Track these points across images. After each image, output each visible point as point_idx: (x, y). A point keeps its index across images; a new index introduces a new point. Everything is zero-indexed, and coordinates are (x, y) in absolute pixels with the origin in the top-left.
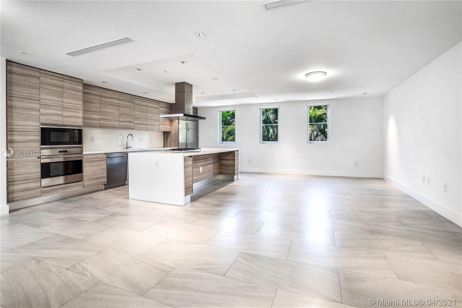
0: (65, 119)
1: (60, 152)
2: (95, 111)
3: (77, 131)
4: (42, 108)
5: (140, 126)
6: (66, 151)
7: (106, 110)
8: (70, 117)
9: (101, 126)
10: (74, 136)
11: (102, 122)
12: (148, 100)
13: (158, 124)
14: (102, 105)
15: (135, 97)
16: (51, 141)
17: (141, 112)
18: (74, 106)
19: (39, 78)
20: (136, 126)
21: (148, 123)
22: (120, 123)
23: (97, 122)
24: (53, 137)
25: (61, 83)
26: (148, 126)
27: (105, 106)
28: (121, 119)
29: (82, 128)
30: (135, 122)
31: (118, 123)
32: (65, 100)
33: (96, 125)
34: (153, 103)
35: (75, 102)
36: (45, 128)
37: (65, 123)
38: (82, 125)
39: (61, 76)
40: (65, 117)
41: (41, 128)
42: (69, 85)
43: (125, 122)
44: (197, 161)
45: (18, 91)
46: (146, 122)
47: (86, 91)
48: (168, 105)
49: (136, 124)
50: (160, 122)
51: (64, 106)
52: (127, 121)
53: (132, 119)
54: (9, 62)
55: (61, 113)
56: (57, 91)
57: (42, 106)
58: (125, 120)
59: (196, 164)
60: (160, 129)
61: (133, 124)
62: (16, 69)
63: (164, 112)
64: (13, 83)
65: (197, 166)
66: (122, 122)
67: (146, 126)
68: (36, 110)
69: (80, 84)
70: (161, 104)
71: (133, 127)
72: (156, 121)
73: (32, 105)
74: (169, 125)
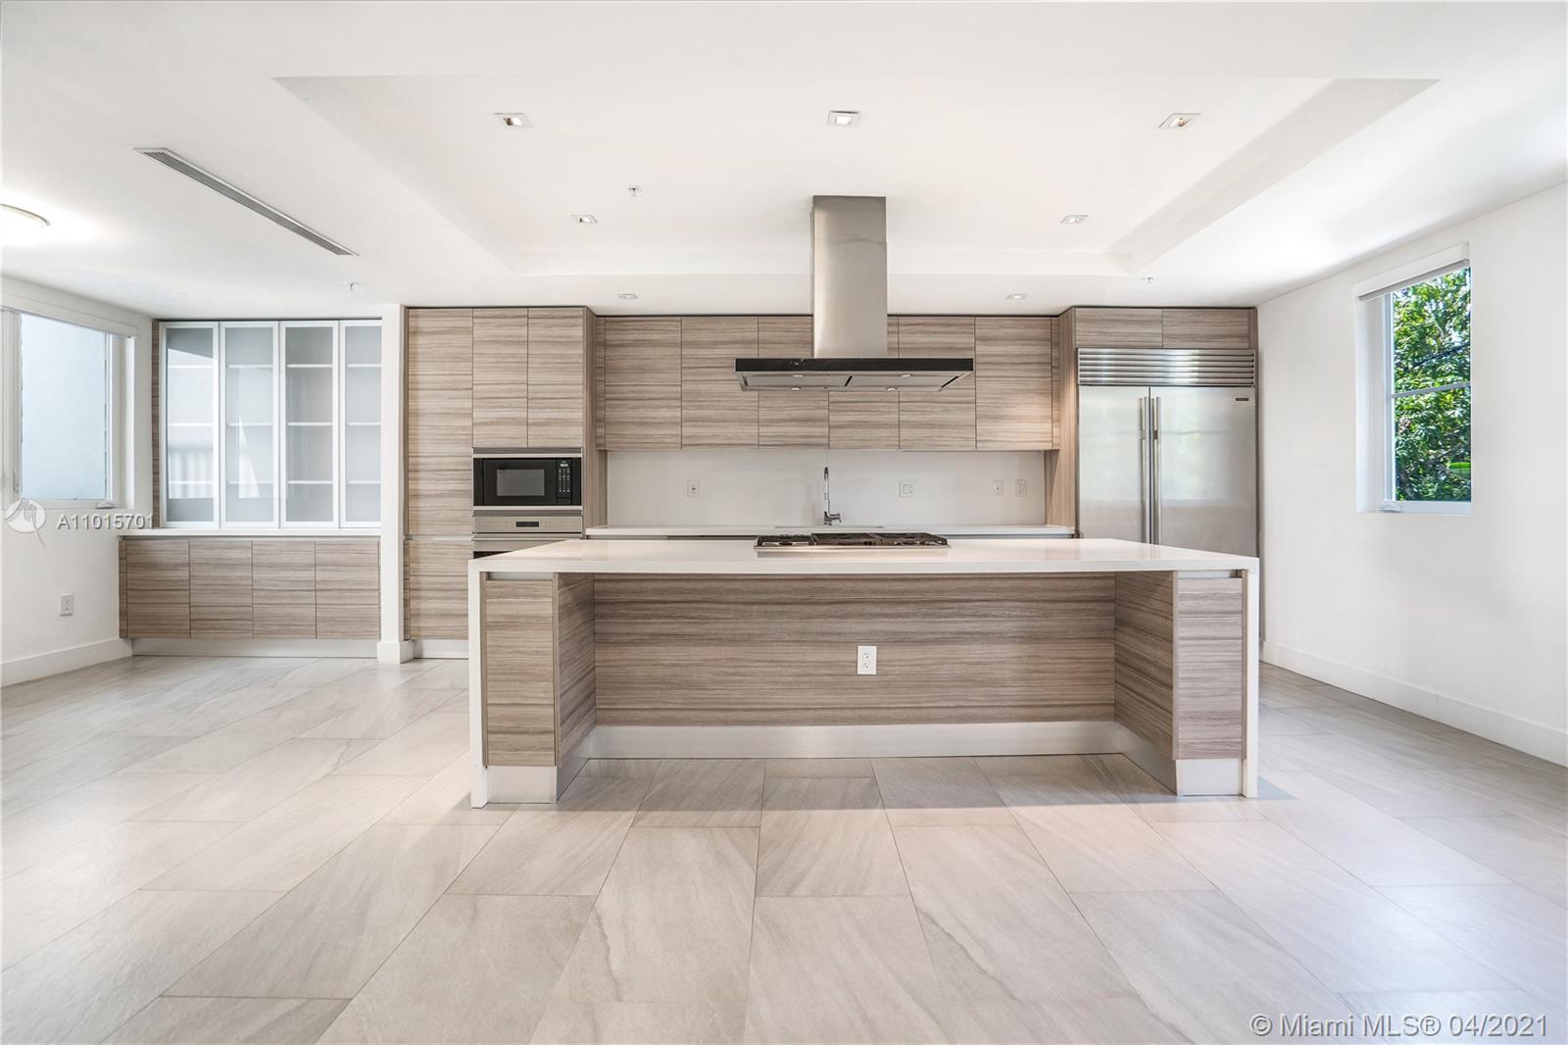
0: (533, 431)
1: (519, 524)
2: (662, 396)
3: (567, 465)
4: (478, 407)
5: (859, 434)
6: (536, 524)
7: (703, 387)
8: (548, 423)
9: (686, 445)
10: (557, 480)
11: (688, 430)
13: (970, 416)
14: (687, 374)
16: (499, 494)
18: (559, 392)
19: (470, 331)
20: (835, 433)
21: (903, 418)
22: (762, 430)
23: (668, 432)
24: (504, 482)
25: (524, 331)
26: (905, 433)
27: (699, 374)
28: (764, 414)
29: (580, 455)
30: (833, 418)
31: (753, 430)
32: (533, 378)
33: (667, 440)
35: (561, 378)
36: (484, 459)
37: (533, 444)
38: (581, 445)
39: (524, 312)
40: (535, 424)
41: (475, 459)
42: (545, 332)
43: (786, 424)
44: (825, 608)
45: (425, 373)
46: (893, 417)
47: (630, 337)
48: (1031, 327)
49: (838, 427)
50: (978, 409)
51: (530, 395)
52: (790, 420)
53: (818, 411)
54: (408, 310)
55: (523, 414)
56: (513, 355)
57: (476, 402)
58: (784, 415)
59: (816, 625)
60: (981, 441)
61: (821, 426)
62: (424, 323)
63: (1003, 360)
64: (420, 358)
65: (823, 634)
66: (771, 422)
67: (895, 431)
68: (464, 415)
69: (581, 321)
70: (985, 329)
71: (821, 440)
72: (950, 405)
73: (458, 404)
74: (1043, 417)
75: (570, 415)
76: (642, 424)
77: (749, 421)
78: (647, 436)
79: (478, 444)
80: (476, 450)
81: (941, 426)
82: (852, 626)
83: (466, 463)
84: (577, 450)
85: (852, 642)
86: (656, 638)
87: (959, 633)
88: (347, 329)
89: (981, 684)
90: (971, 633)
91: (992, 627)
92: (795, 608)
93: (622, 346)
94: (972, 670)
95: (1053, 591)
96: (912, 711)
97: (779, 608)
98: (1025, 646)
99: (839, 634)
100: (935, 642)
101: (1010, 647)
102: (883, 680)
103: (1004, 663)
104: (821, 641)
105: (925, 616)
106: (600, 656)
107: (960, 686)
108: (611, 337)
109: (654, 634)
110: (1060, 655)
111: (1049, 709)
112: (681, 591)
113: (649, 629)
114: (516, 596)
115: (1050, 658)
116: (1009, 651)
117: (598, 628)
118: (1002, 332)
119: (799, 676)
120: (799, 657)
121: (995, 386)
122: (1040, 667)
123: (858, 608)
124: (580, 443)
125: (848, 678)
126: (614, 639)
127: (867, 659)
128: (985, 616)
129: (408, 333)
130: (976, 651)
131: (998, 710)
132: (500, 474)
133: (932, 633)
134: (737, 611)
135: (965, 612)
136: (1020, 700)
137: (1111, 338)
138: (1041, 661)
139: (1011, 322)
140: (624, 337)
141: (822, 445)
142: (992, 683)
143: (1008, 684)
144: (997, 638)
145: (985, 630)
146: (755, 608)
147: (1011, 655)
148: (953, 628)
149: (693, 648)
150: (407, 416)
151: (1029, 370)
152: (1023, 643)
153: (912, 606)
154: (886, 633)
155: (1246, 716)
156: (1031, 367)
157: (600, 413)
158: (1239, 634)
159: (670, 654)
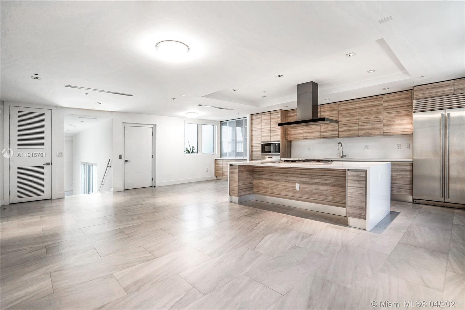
1: (269, 157)
3: (277, 144)
6: (272, 157)
8: (274, 136)
11: (305, 135)
12: (359, 100)
15: (339, 103)
16: (265, 151)
17: (349, 117)
20: (340, 133)
22: (322, 134)
23: (300, 136)
25: (270, 117)
26: (360, 132)
28: (322, 130)
30: (339, 129)
31: (319, 134)
33: (300, 138)
34: (369, 101)
35: (276, 126)
37: (272, 140)
40: (272, 136)
41: (262, 144)
42: (273, 116)
43: (327, 132)
44: (290, 175)
45: (254, 127)
46: (357, 128)
47: (293, 114)
48: (404, 94)
49: (341, 132)
50: (384, 123)
51: (271, 130)
52: (329, 131)
53: (335, 128)
54: (251, 115)
55: (269, 134)
56: (268, 122)
57: (262, 132)
58: (327, 129)
59: (289, 178)
60: (385, 133)
61: (336, 132)
62: (254, 117)
63: (393, 106)
64: (253, 124)
65: (290, 180)
66: (324, 132)
67: (357, 132)
68: (259, 135)
69: (280, 113)
70: (386, 98)
71: (336, 136)
72: (375, 123)
73: (259, 133)
74: (409, 123)
75: (278, 134)
76: (295, 134)
77: (318, 132)
78: (296, 137)
79: (262, 141)
80: (262, 142)
81: (371, 129)
82: (295, 179)
83: (260, 145)
84: (279, 141)
85: (295, 182)
86: (262, 179)
87: (317, 182)
88: (245, 119)
89: (322, 195)
90: (320, 183)
91: (325, 182)
92: (284, 174)
93: (291, 117)
94: (320, 191)
95: (339, 174)
96: (306, 199)
97: (282, 174)
98: (333, 187)
99: (293, 180)
100: (312, 184)
101: (329, 187)
102: (301, 191)
103: (327, 191)
104: (289, 181)
105: (310, 178)
106: (255, 181)
107: (317, 195)
108: (289, 115)
109: (262, 178)
110: (342, 191)
111: (339, 204)
112: (266, 170)
113: (261, 177)
114: (233, 168)
115: (339, 191)
116: (328, 188)
117: (254, 176)
118: (392, 98)
119: (285, 188)
120: (285, 185)
121: (389, 115)
122: (336, 193)
123: (296, 175)
124: (280, 140)
125: (294, 190)
126: (256, 178)
127: (297, 186)
128: (323, 179)
129: (251, 119)
130: (320, 187)
131: (326, 202)
132: (266, 147)
133: (311, 182)
134: (275, 174)
135: (319, 178)
136: (330, 200)
137: (429, 95)
138: (336, 191)
139: (396, 94)
140: (291, 115)
141: (336, 137)
142: (325, 195)
143: (328, 196)
144: (326, 185)
145: (323, 182)
146: (278, 174)
147: (329, 189)
148: (316, 181)
149: (268, 181)
150: (251, 136)
151: (404, 109)
152: (332, 187)
153: (307, 176)
154: (302, 181)
155: (366, 209)
156: (404, 107)
157: (287, 132)
158: (365, 187)
159: (264, 182)
